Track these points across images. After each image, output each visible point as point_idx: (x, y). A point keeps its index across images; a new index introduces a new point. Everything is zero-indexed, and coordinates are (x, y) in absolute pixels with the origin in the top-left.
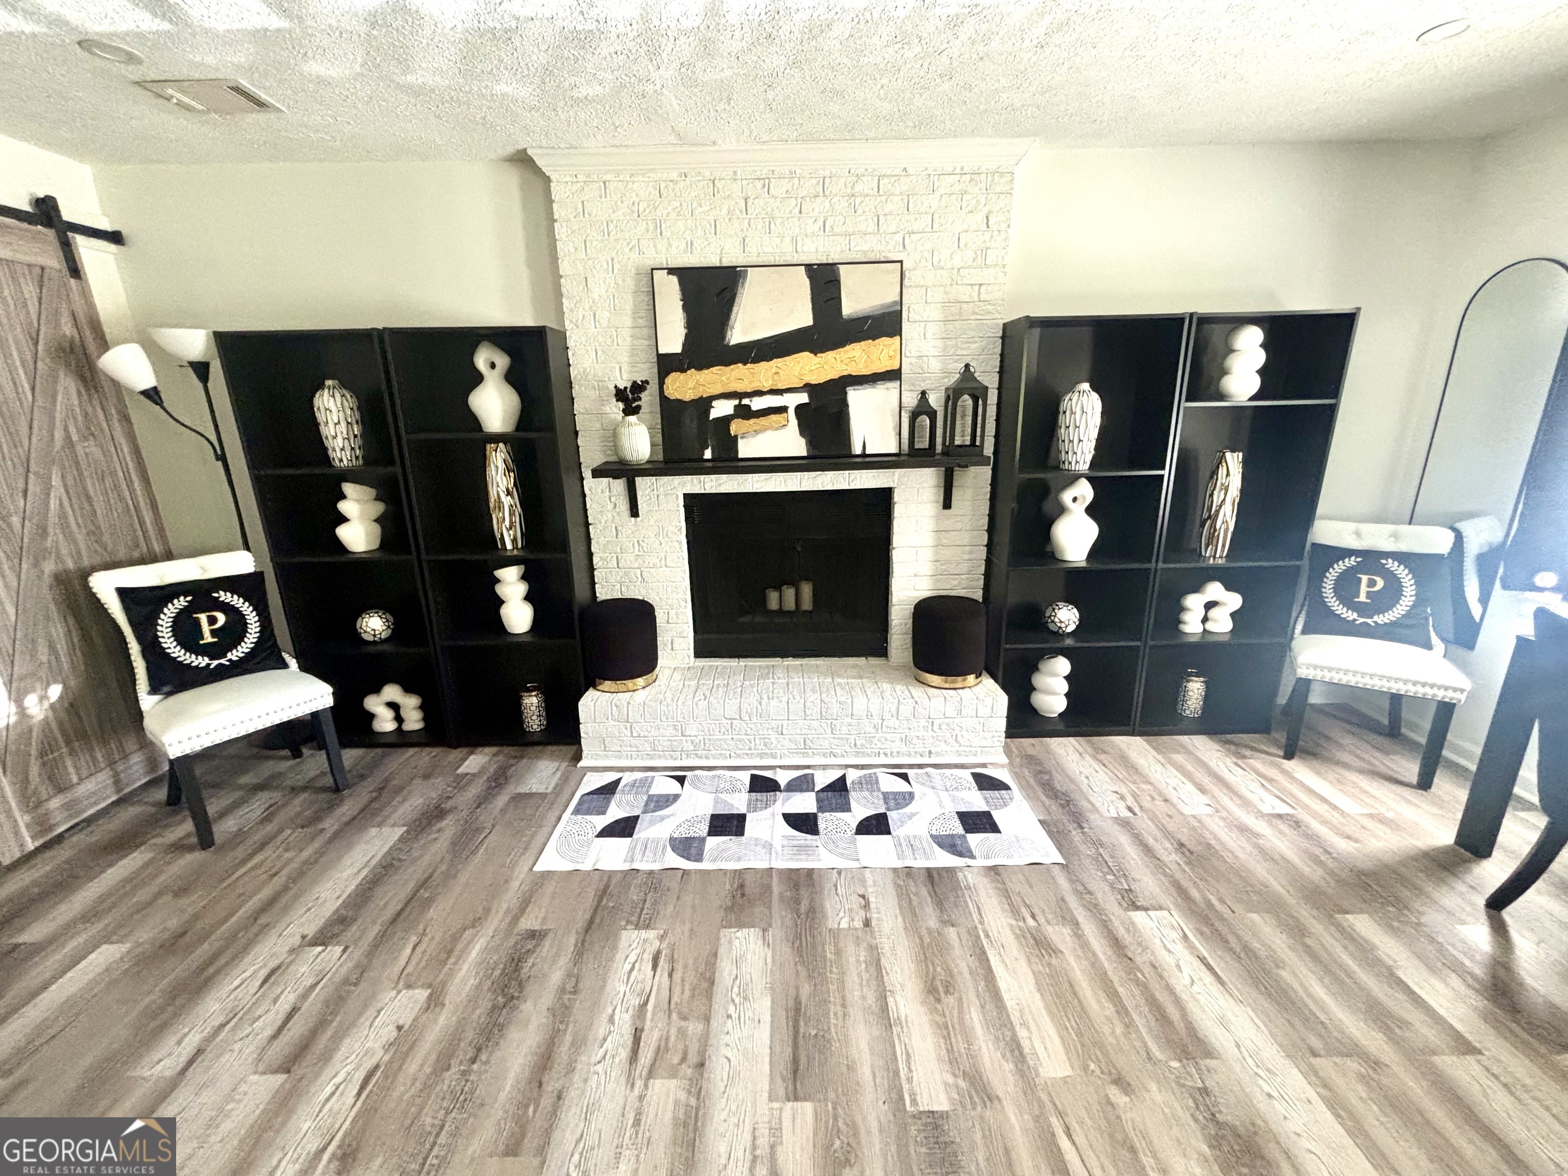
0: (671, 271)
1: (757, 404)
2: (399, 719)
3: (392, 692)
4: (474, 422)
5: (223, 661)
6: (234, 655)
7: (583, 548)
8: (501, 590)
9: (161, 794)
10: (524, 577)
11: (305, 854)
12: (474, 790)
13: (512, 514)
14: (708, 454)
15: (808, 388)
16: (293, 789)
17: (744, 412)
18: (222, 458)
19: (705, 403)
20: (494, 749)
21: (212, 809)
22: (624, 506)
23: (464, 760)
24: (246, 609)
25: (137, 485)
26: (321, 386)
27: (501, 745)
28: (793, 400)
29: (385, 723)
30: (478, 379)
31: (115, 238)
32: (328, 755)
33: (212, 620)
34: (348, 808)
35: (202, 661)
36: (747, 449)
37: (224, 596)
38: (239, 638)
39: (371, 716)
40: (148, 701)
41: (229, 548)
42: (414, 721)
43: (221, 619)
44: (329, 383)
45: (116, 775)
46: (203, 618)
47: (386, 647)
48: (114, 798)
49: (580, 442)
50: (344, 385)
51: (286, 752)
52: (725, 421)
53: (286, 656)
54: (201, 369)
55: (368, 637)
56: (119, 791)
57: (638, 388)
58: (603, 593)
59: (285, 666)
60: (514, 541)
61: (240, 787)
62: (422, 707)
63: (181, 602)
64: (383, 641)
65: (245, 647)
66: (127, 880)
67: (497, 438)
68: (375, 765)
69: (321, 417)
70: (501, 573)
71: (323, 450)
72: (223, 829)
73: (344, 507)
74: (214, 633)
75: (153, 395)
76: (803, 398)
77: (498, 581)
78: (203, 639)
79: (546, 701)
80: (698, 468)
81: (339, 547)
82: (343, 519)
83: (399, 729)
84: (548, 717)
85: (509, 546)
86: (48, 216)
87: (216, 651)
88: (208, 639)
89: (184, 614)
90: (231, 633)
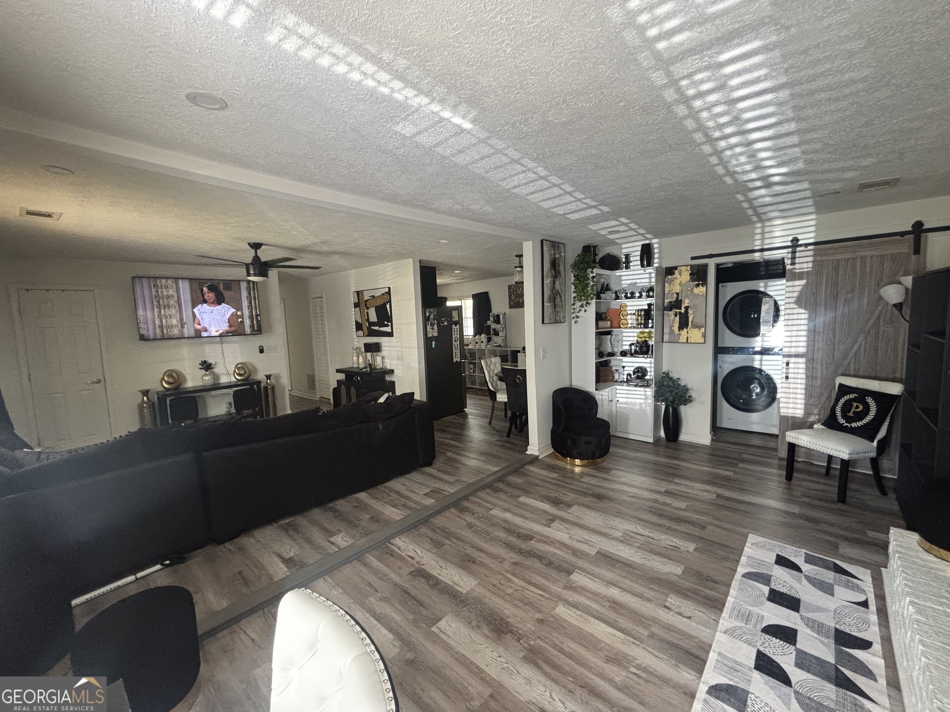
5: (849, 425)
6: (854, 425)
24: (873, 408)
33: (857, 407)
37: (869, 400)
38: (860, 419)
43: (861, 407)
53: (876, 437)
63: (852, 396)
65: (860, 424)
74: (854, 412)
78: (849, 412)
86: (914, 230)
87: (850, 420)
88: (851, 414)
89: (850, 401)
90: (860, 416)
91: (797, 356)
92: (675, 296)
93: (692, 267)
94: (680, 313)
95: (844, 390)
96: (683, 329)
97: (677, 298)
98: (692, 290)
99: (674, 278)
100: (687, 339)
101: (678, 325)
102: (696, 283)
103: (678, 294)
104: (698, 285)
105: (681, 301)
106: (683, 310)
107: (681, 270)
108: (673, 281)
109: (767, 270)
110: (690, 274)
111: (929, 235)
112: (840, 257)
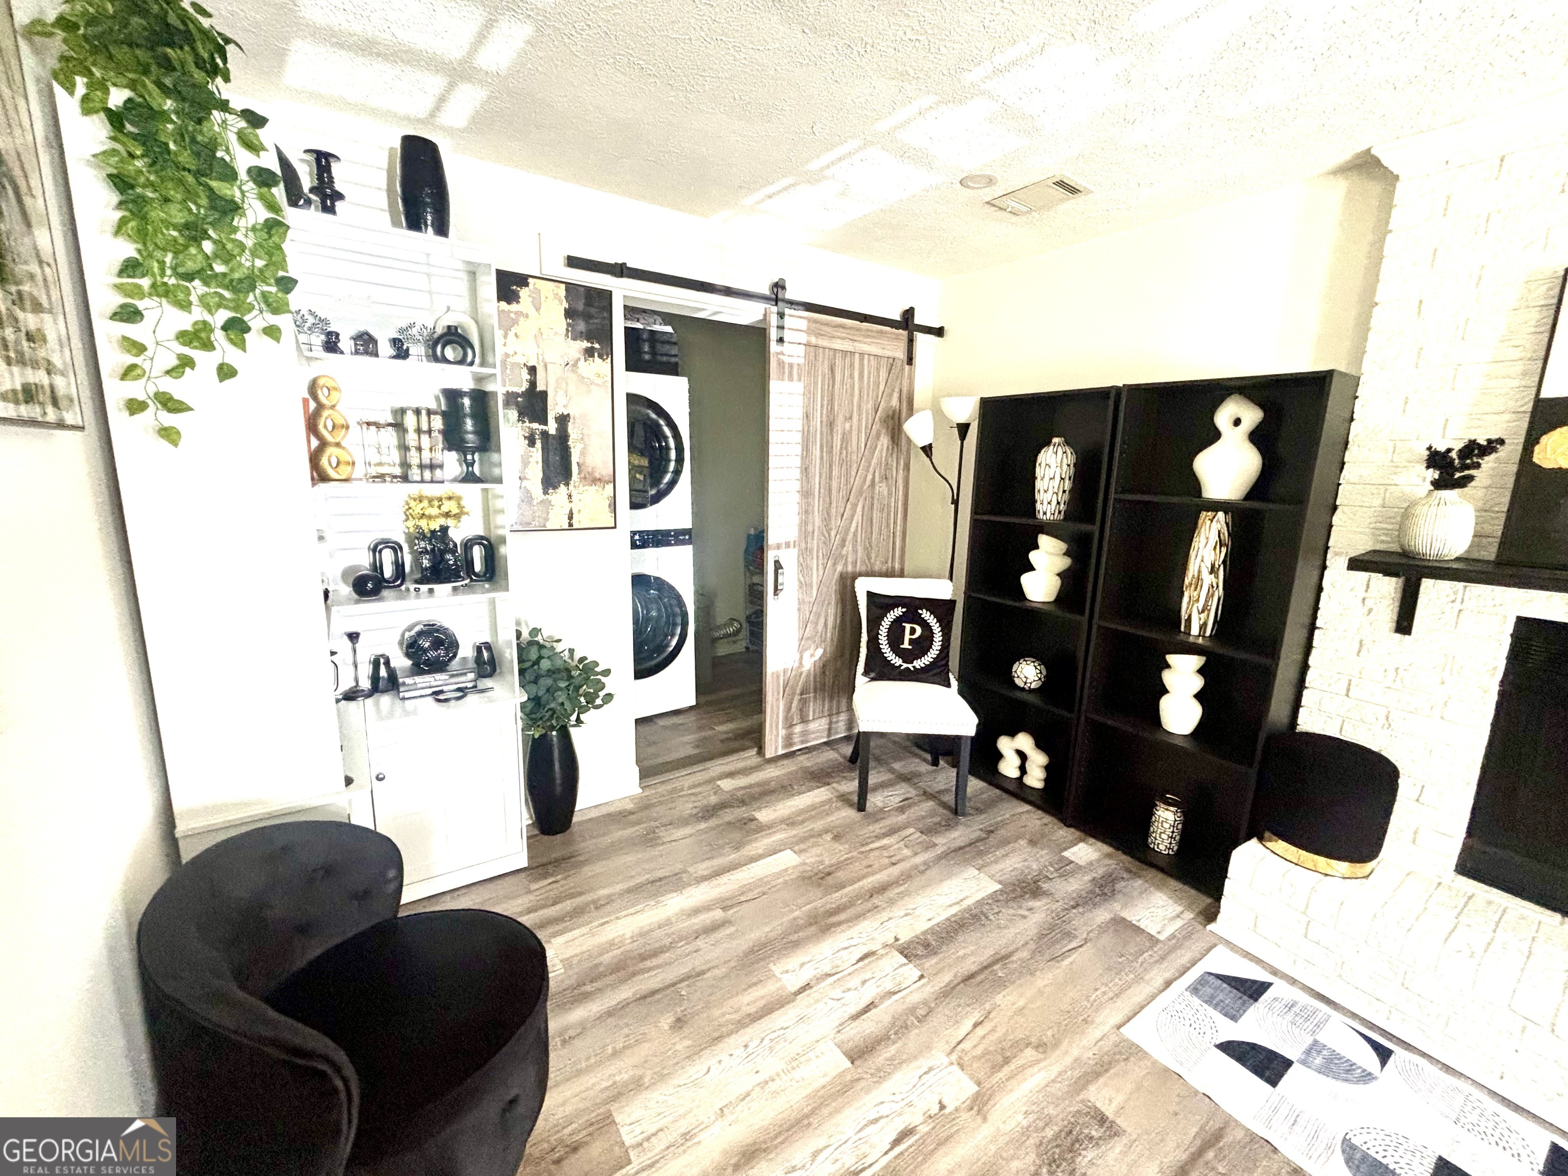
2: (1023, 769)
3: (1024, 741)
5: (910, 666)
6: (918, 664)
7: (1299, 657)
8: (1169, 677)
9: (848, 750)
11: (919, 860)
12: (1075, 885)
13: (1210, 596)
16: (925, 792)
18: (955, 502)
20: (1107, 849)
21: (872, 780)
23: (1073, 844)
24: (936, 628)
25: (900, 516)
26: (1048, 443)
27: (1117, 849)
29: (1009, 767)
30: (1212, 437)
31: (938, 330)
32: (958, 774)
33: (913, 631)
34: (959, 835)
35: (897, 661)
37: (926, 614)
38: (924, 652)
39: (999, 756)
40: (861, 680)
42: (1035, 778)
43: (919, 630)
44: (1056, 440)
45: (831, 723)
46: (908, 626)
47: (1031, 698)
48: (825, 740)
49: (1336, 520)
51: (928, 757)
53: (951, 676)
54: (963, 429)
55: (1019, 682)
56: (829, 735)
58: (1308, 722)
59: (948, 685)
60: (1203, 627)
61: (892, 771)
62: (1047, 768)
63: (899, 612)
64: (1031, 691)
65: (927, 660)
66: (813, 807)
67: (1215, 506)
68: (991, 804)
69: (1040, 470)
70: (1174, 659)
71: (1032, 502)
72: (875, 800)
73: (1033, 556)
74: (911, 642)
75: (927, 450)
77: (1168, 666)
78: (903, 644)
79: (1184, 824)
81: (1020, 592)
82: (1030, 568)
83: (1020, 779)
84: (1181, 843)
85: (1195, 631)
86: (907, 322)
87: (908, 656)
88: (906, 645)
89: (898, 621)
90: (922, 645)
91: (788, 545)
92: (526, 376)
93: (571, 288)
94: (545, 434)
95: (878, 604)
96: (555, 487)
97: (533, 384)
98: (575, 365)
99: (519, 314)
100: (571, 517)
101: (540, 475)
102: (586, 344)
103: (533, 370)
104: (589, 352)
105: (544, 394)
106: (552, 427)
107: (538, 291)
108: (515, 322)
109: (653, 352)
110: (569, 313)
111: (920, 337)
112: (838, 345)
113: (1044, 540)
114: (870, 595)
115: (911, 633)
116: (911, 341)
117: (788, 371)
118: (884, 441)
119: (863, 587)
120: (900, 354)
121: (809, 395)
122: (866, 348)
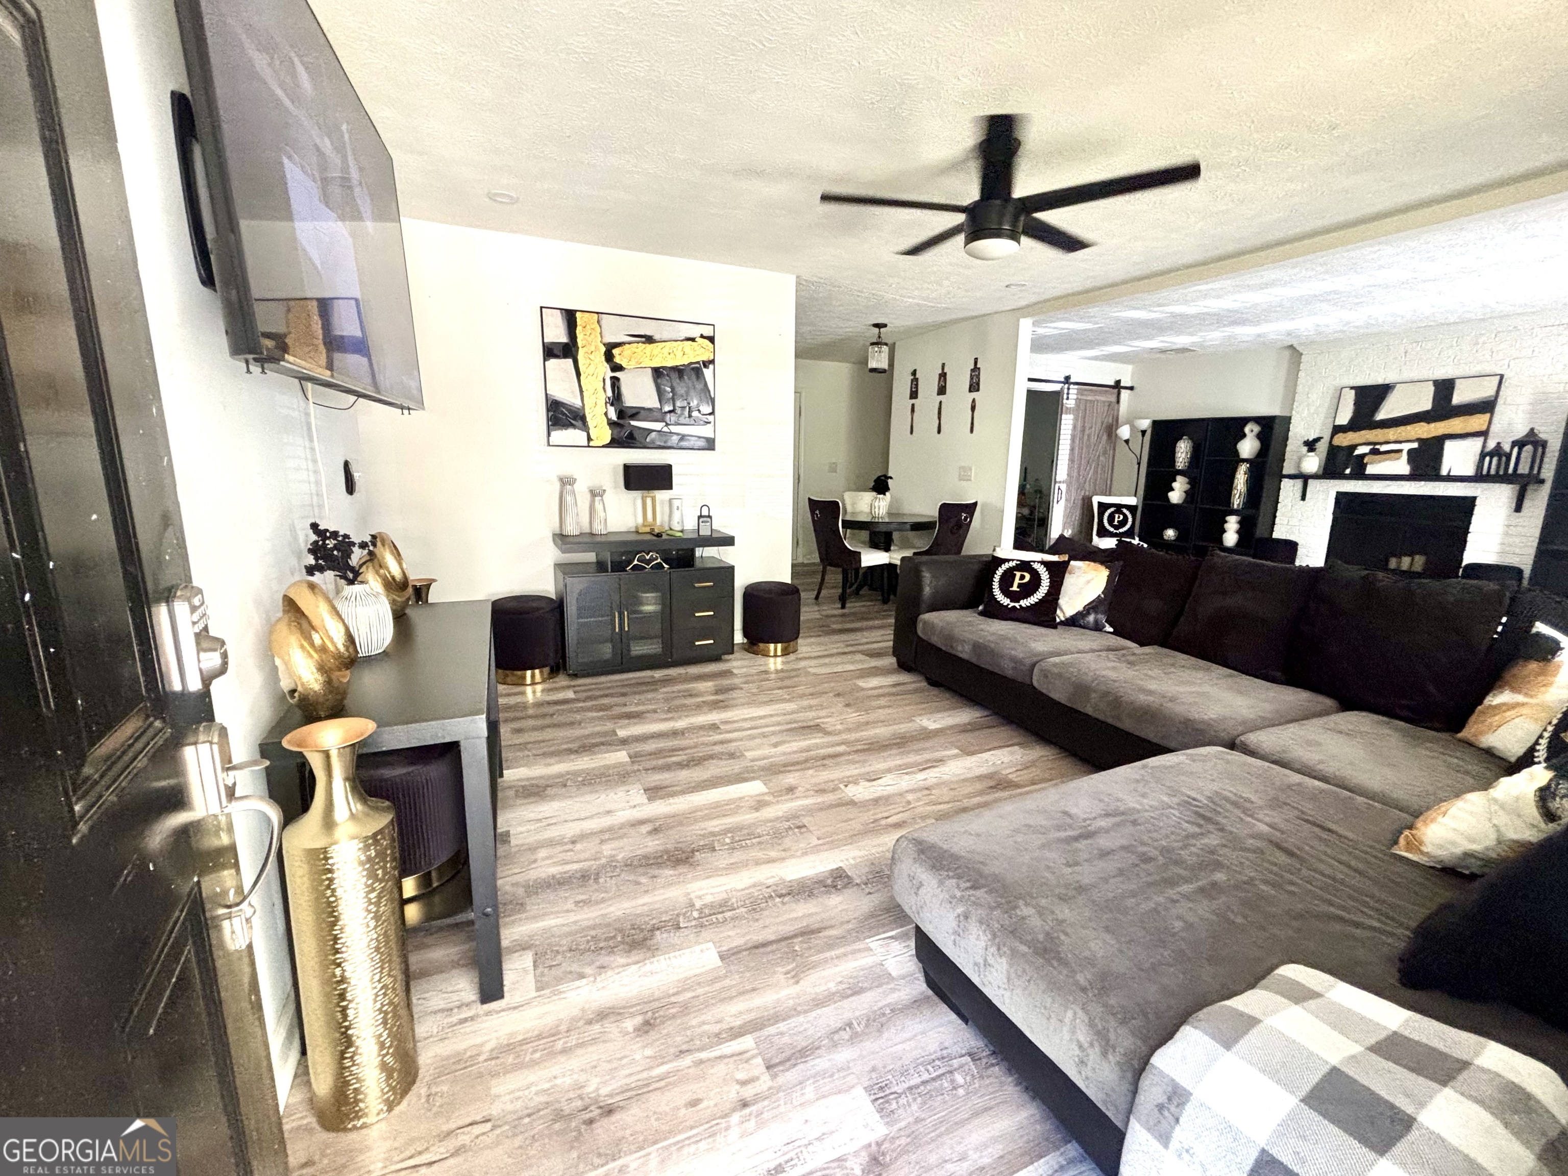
0: (1352, 388)
1: (1383, 448)
4: (1236, 453)
5: (1117, 531)
6: (1121, 530)
8: (1226, 526)
10: (1240, 523)
13: (1242, 493)
14: (1348, 471)
15: (1419, 440)
17: (1375, 452)
18: (1139, 464)
19: (1354, 447)
22: (1299, 494)
24: (1129, 516)
26: (1181, 439)
28: (1406, 447)
30: (1244, 436)
31: (1131, 388)
35: (1112, 529)
36: (1370, 470)
37: (1125, 511)
38: (1124, 526)
41: (1129, 495)
43: (1121, 517)
44: (1184, 438)
46: (1116, 515)
49: (1285, 462)
50: (1191, 438)
52: (1363, 456)
53: (1135, 536)
54: (1144, 432)
55: (1166, 537)
57: (1318, 440)
59: (1134, 539)
60: (1239, 505)
63: (1112, 509)
64: (1171, 541)
65: (1125, 528)
67: (1244, 461)
69: (1177, 449)
70: (1229, 518)
71: (1174, 462)
73: (1174, 484)
74: (1118, 522)
75: (1127, 441)
76: (1415, 445)
77: (1226, 522)
78: (1114, 523)
80: (1341, 476)
81: (1167, 499)
82: (1173, 490)
85: (1236, 507)
86: (1117, 385)
87: (1116, 527)
88: (1116, 523)
89: (1112, 513)
90: (1123, 523)
91: (1062, 481)
95: (1103, 507)
111: (1123, 391)
112: (1089, 398)
113: (1179, 478)
114: (1100, 504)
115: (1118, 518)
116: (1119, 394)
117: (1069, 411)
118: (1105, 437)
119: (1096, 500)
120: (1113, 399)
121: (1076, 419)
122: (1098, 398)
